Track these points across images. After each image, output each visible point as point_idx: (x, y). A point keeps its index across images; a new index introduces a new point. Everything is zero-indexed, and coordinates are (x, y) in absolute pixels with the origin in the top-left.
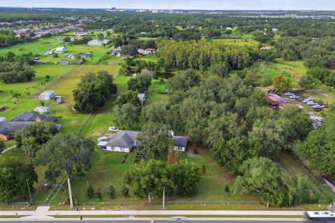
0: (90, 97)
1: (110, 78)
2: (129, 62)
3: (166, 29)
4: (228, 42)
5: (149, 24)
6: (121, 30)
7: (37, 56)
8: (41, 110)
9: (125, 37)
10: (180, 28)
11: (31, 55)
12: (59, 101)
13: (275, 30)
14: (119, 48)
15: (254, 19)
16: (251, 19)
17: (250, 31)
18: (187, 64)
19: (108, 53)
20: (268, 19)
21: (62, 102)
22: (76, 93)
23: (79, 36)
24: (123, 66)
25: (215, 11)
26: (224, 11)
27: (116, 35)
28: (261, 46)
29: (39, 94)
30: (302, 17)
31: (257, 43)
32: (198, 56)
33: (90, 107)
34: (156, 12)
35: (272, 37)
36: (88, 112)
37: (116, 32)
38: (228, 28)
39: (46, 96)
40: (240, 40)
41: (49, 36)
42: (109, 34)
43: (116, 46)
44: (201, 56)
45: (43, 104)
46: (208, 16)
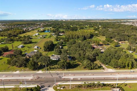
0: (48, 47)
1: (52, 42)
2: (57, 37)
3: (67, 27)
4: (85, 31)
5: (62, 25)
6: (54, 27)
7: (31, 36)
8: (36, 51)
9: (55, 30)
10: (72, 26)
11: (29, 36)
12: (39, 48)
13: (100, 26)
14: (54, 33)
15: (95, 22)
16: (94, 22)
17: (92, 27)
18: (73, 38)
19: (51, 35)
20: (99, 22)
21: (40, 49)
22: (44, 46)
23: (42, 29)
24: (55, 39)
25: (83, 20)
26: (86, 20)
27: (53, 29)
28: (95, 32)
29: (34, 47)
30: (109, 21)
31: (94, 31)
32: (76, 35)
33: (48, 50)
34: (64, 20)
35: (99, 29)
36: (47, 51)
37: (52, 28)
38: (86, 26)
39: (36, 47)
40: (89, 30)
41: (33, 30)
42: (51, 29)
43: (53, 33)
44: (77, 36)
45: (35, 49)
46: (80, 22)
